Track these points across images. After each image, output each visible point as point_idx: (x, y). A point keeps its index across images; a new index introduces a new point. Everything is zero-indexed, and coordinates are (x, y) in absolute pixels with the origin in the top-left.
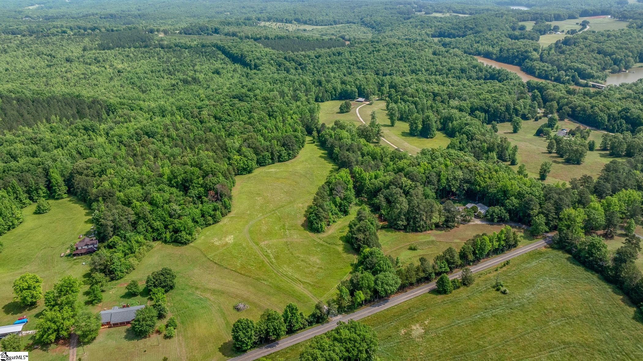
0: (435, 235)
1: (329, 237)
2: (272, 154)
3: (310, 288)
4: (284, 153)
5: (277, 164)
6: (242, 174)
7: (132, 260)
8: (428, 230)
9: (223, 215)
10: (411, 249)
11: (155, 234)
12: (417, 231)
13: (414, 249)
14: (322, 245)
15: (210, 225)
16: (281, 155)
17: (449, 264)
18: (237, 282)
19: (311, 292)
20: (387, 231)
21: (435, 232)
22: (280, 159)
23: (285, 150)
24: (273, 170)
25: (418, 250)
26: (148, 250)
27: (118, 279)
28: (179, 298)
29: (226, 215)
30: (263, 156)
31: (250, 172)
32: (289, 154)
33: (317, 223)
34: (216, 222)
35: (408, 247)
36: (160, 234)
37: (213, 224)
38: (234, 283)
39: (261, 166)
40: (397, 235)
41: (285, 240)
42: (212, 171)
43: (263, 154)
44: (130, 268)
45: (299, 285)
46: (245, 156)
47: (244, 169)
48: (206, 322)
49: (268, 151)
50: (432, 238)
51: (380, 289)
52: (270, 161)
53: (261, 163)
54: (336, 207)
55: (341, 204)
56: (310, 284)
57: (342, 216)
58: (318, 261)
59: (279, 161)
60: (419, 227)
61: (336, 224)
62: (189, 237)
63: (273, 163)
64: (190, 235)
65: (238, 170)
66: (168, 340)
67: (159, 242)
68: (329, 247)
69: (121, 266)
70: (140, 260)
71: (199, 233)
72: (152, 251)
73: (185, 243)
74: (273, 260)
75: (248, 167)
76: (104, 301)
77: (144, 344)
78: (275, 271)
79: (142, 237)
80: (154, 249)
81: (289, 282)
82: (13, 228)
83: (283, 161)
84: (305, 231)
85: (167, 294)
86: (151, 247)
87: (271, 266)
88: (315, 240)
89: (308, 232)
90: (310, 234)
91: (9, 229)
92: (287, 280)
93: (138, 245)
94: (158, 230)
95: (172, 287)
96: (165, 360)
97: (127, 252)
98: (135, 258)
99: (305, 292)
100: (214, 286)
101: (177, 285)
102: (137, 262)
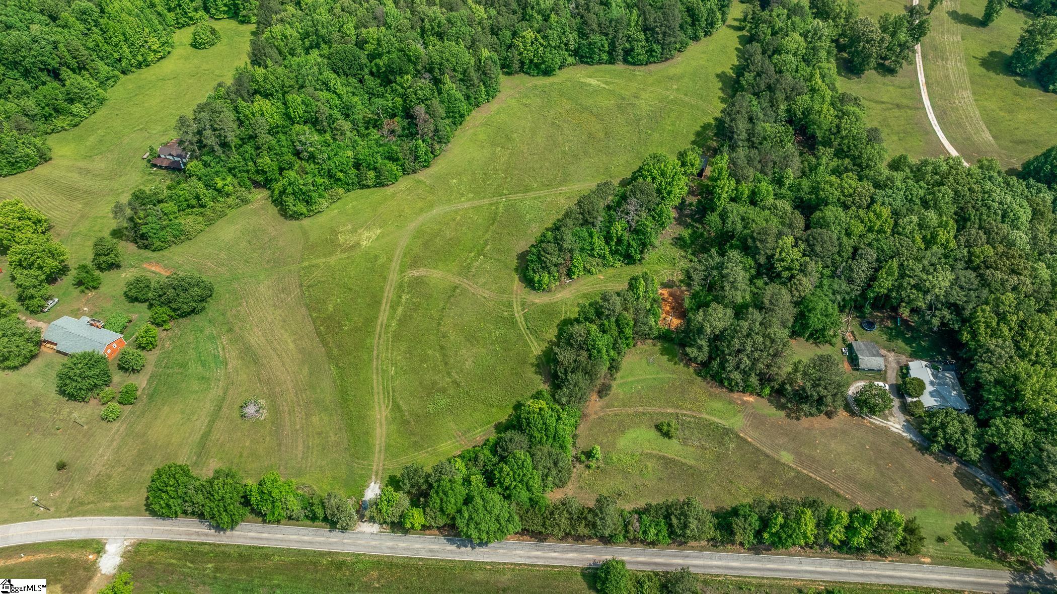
0: (754, 415)
1: (542, 310)
2: (612, 44)
3: (394, 427)
4: (640, 46)
5: (620, 67)
6: (528, 74)
7: (187, 221)
8: (752, 393)
9: (405, 172)
10: (658, 428)
11: (261, 178)
12: (721, 383)
13: (667, 435)
14: (512, 323)
15: (369, 187)
16: (632, 50)
18: (297, 346)
19: (388, 436)
20: (664, 351)
21: (761, 405)
22: (629, 58)
23: (647, 40)
24: (593, 82)
25: (674, 441)
26: (238, 206)
27: (154, 251)
28: (191, 338)
29: (414, 172)
30: (591, 43)
31: (547, 73)
32: (650, 51)
33: (535, 272)
34: (380, 184)
35: (660, 421)
36: (268, 181)
37: (375, 186)
38: (292, 346)
39: (582, 62)
40: (674, 372)
41: (457, 280)
43: (592, 38)
44: (182, 236)
45: (383, 408)
46: (546, 37)
47: (537, 66)
48: (183, 413)
49: (606, 36)
50: (737, 422)
52: (605, 56)
53: (583, 57)
56: (402, 416)
57: (618, 264)
58: (468, 364)
59: (626, 61)
61: (590, 278)
62: (301, 208)
63: (610, 63)
64: (307, 202)
65: (522, 63)
66: (104, 423)
67: (265, 193)
68: (521, 335)
69: (163, 228)
70: (210, 222)
71: (334, 199)
72: (243, 209)
73: (296, 216)
74: (394, 323)
75: (544, 62)
76: (103, 289)
77: (70, 413)
78: (375, 352)
79: (230, 179)
80: (250, 207)
81: (375, 390)
82: (147, 66)
83: (634, 64)
84: (514, 273)
85: (181, 320)
86: (246, 201)
87: (380, 336)
88: (510, 306)
89: (517, 277)
90: (516, 284)
91: (139, 66)
92: (375, 385)
93: (215, 193)
94: (264, 173)
95: (193, 311)
96: (61, 467)
97: (193, 202)
98: (200, 219)
99: (378, 431)
100: (255, 338)
101: (212, 308)
102: (199, 227)
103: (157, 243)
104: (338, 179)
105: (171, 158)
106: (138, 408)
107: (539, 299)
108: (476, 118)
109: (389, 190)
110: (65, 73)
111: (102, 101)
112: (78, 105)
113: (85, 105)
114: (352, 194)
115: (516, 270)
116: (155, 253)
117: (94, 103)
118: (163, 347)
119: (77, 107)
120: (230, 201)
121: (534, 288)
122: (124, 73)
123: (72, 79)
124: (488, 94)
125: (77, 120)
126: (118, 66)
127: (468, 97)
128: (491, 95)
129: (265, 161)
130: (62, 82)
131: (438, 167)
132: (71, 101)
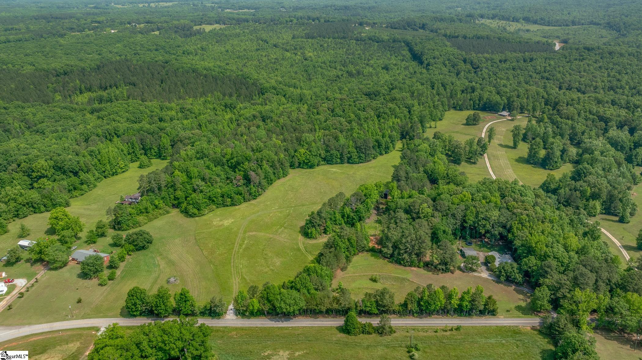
0: (416, 274)
1: (313, 245)
2: (341, 155)
3: (242, 285)
4: (355, 155)
5: (346, 165)
6: (303, 168)
7: (141, 218)
8: (415, 266)
9: (245, 201)
10: (372, 279)
11: (176, 202)
12: (400, 264)
13: (375, 281)
14: (299, 250)
15: (227, 206)
16: (351, 157)
18: (194, 259)
19: (239, 288)
20: (372, 256)
21: (422, 271)
22: (350, 161)
23: (357, 152)
24: (334, 170)
25: (378, 284)
26: (164, 214)
27: (122, 230)
28: (142, 258)
29: (249, 201)
30: (331, 154)
31: (311, 167)
32: (360, 157)
34: (233, 205)
35: (370, 277)
36: (180, 203)
37: (230, 206)
38: (191, 259)
39: (328, 164)
40: (377, 262)
41: (271, 236)
42: (262, 159)
43: (332, 152)
44: (137, 224)
45: (237, 279)
46: (310, 151)
47: (307, 164)
49: (338, 151)
50: (409, 276)
52: (339, 160)
53: (328, 161)
54: (342, 217)
55: (349, 216)
56: (246, 281)
58: (278, 263)
59: (348, 163)
60: (403, 260)
62: (196, 211)
63: (341, 163)
64: (198, 210)
65: (300, 163)
66: (100, 287)
67: (178, 210)
68: (303, 254)
69: (128, 220)
70: (150, 220)
71: (211, 211)
72: (166, 215)
73: (192, 216)
74: (241, 250)
75: (310, 162)
76: (97, 243)
77: (83, 284)
78: (232, 261)
79: (161, 202)
80: (169, 215)
81: (233, 273)
82: (117, 175)
83: (352, 163)
84: (298, 233)
85: (137, 252)
86: (168, 212)
87: (234, 255)
88: (297, 244)
89: (300, 235)
90: (300, 237)
91: (113, 175)
92: (232, 271)
93: (154, 207)
94: (178, 199)
95: (143, 248)
96: (79, 301)
97: (143, 211)
98: (146, 218)
99: (235, 287)
100: (173, 257)
101: (152, 247)
102: (146, 221)
103: (125, 227)
104: (213, 201)
105: (130, 200)
106: (116, 281)
107: (310, 241)
108: (278, 183)
109: (237, 207)
110: (81, 173)
111: (95, 186)
112: (85, 185)
113: (88, 186)
114: (219, 209)
115: (300, 232)
116: (123, 232)
117: (92, 186)
118: (128, 261)
119: (84, 187)
120: (160, 211)
121: (309, 238)
122: (105, 177)
123: (82, 175)
124: (283, 174)
125: (83, 192)
126: (103, 174)
127: (274, 173)
128: (285, 175)
129: (179, 193)
130: (79, 177)
131: (260, 199)
132: (82, 184)
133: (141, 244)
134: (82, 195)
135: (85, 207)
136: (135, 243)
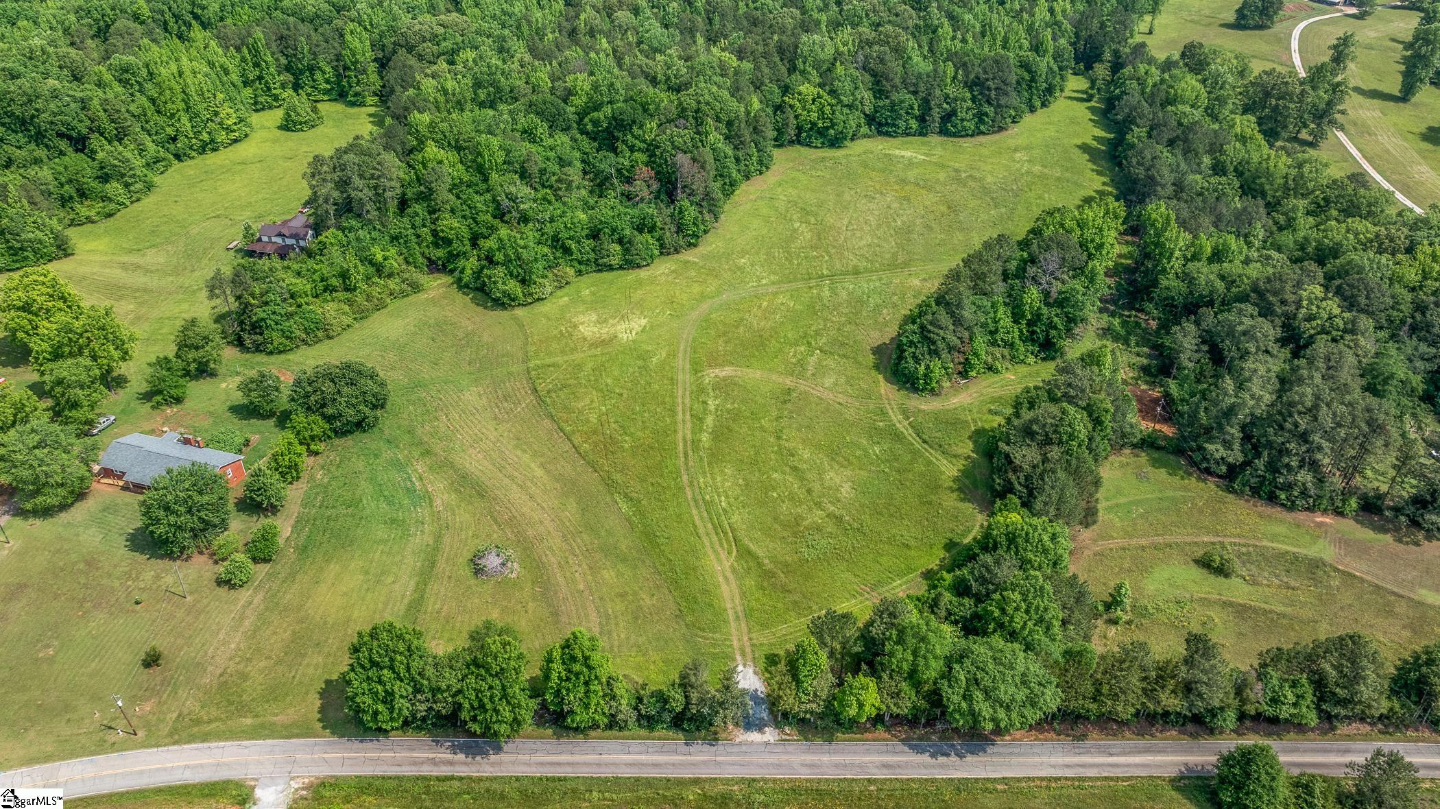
0: (1343, 542)
1: (937, 417)
2: (926, 104)
3: (750, 582)
4: (965, 111)
5: (935, 139)
6: (808, 145)
7: (331, 310)
8: (1325, 511)
9: (665, 250)
10: (1205, 563)
11: (440, 253)
12: (1272, 499)
13: (1221, 571)
14: (898, 437)
15: (610, 268)
16: (953, 113)
17: (1321, 699)
18: (548, 472)
19: (743, 595)
20: (1156, 463)
21: (1350, 527)
22: (948, 126)
23: (973, 100)
24: (907, 154)
25: (1235, 581)
26: (402, 294)
27: (271, 353)
28: (359, 464)
29: (677, 251)
30: (893, 104)
31: (835, 143)
32: (980, 116)
33: (917, 360)
34: (629, 264)
35: (1199, 553)
36: (453, 257)
37: (621, 268)
38: (539, 472)
39: (880, 133)
40: (1186, 489)
41: (789, 382)
42: (697, 111)
43: (895, 97)
44: (318, 332)
45: (723, 555)
46: (833, 92)
47: (821, 133)
48: (366, 573)
49: (915, 93)
50: (1324, 550)
51: (956, 699)
52: (914, 124)
53: (881, 125)
54: (1016, 322)
55: (1037, 316)
56: (760, 565)
57: (1031, 359)
58: (846, 491)
59: (943, 132)
60: (1289, 487)
61: (993, 378)
62: (514, 287)
63: (922, 134)
64: (523, 282)
65: (800, 129)
66: (223, 592)
67: (446, 279)
68: (915, 453)
69: (289, 316)
70: (361, 315)
71: (562, 284)
72: (413, 298)
73: (502, 303)
74: (705, 438)
75: (832, 127)
76: (188, 404)
77: (158, 577)
78: (685, 478)
79: (393, 252)
80: (422, 296)
81: (701, 531)
82: (214, 150)
83: (954, 135)
84: (873, 372)
85: (336, 441)
86: (416, 288)
87: (686, 455)
88: (883, 413)
89: (881, 377)
90: (884, 387)
91: (202, 150)
92: (698, 522)
93: (371, 270)
94: (448, 242)
95: (360, 425)
96: (152, 660)
97: (334, 282)
98: (347, 308)
99: (724, 588)
100: (474, 462)
101: (387, 423)
102: (346, 320)
103: (277, 339)
104: (567, 251)
105: (279, 240)
106: (281, 567)
107: (925, 405)
108: (748, 192)
109: (643, 273)
110: (96, 142)
111: (149, 187)
112: (115, 184)
113: (127, 185)
114: (586, 279)
115: (877, 367)
116: (273, 358)
117: (139, 186)
118: (312, 478)
119: (114, 188)
120: (392, 284)
121: (915, 389)
122: (178, 157)
123: (104, 151)
124: (760, 162)
125: (112, 206)
126: (172, 147)
127: (737, 160)
128: (764, 165)
129: (450, 224)
130: (92, 155)
131: (711, 245)
132: (105, 179)
133: (351, 415)
134: (109, 215)
135: (126, 259)
136: (330, 411)
